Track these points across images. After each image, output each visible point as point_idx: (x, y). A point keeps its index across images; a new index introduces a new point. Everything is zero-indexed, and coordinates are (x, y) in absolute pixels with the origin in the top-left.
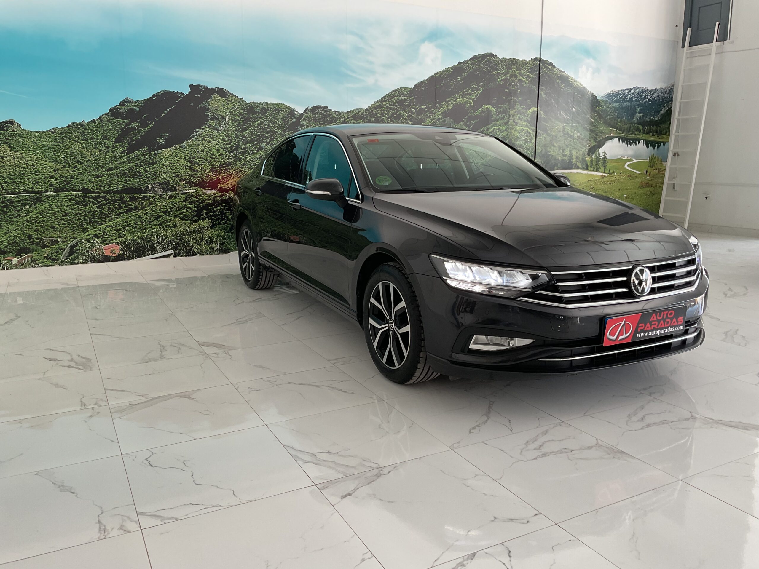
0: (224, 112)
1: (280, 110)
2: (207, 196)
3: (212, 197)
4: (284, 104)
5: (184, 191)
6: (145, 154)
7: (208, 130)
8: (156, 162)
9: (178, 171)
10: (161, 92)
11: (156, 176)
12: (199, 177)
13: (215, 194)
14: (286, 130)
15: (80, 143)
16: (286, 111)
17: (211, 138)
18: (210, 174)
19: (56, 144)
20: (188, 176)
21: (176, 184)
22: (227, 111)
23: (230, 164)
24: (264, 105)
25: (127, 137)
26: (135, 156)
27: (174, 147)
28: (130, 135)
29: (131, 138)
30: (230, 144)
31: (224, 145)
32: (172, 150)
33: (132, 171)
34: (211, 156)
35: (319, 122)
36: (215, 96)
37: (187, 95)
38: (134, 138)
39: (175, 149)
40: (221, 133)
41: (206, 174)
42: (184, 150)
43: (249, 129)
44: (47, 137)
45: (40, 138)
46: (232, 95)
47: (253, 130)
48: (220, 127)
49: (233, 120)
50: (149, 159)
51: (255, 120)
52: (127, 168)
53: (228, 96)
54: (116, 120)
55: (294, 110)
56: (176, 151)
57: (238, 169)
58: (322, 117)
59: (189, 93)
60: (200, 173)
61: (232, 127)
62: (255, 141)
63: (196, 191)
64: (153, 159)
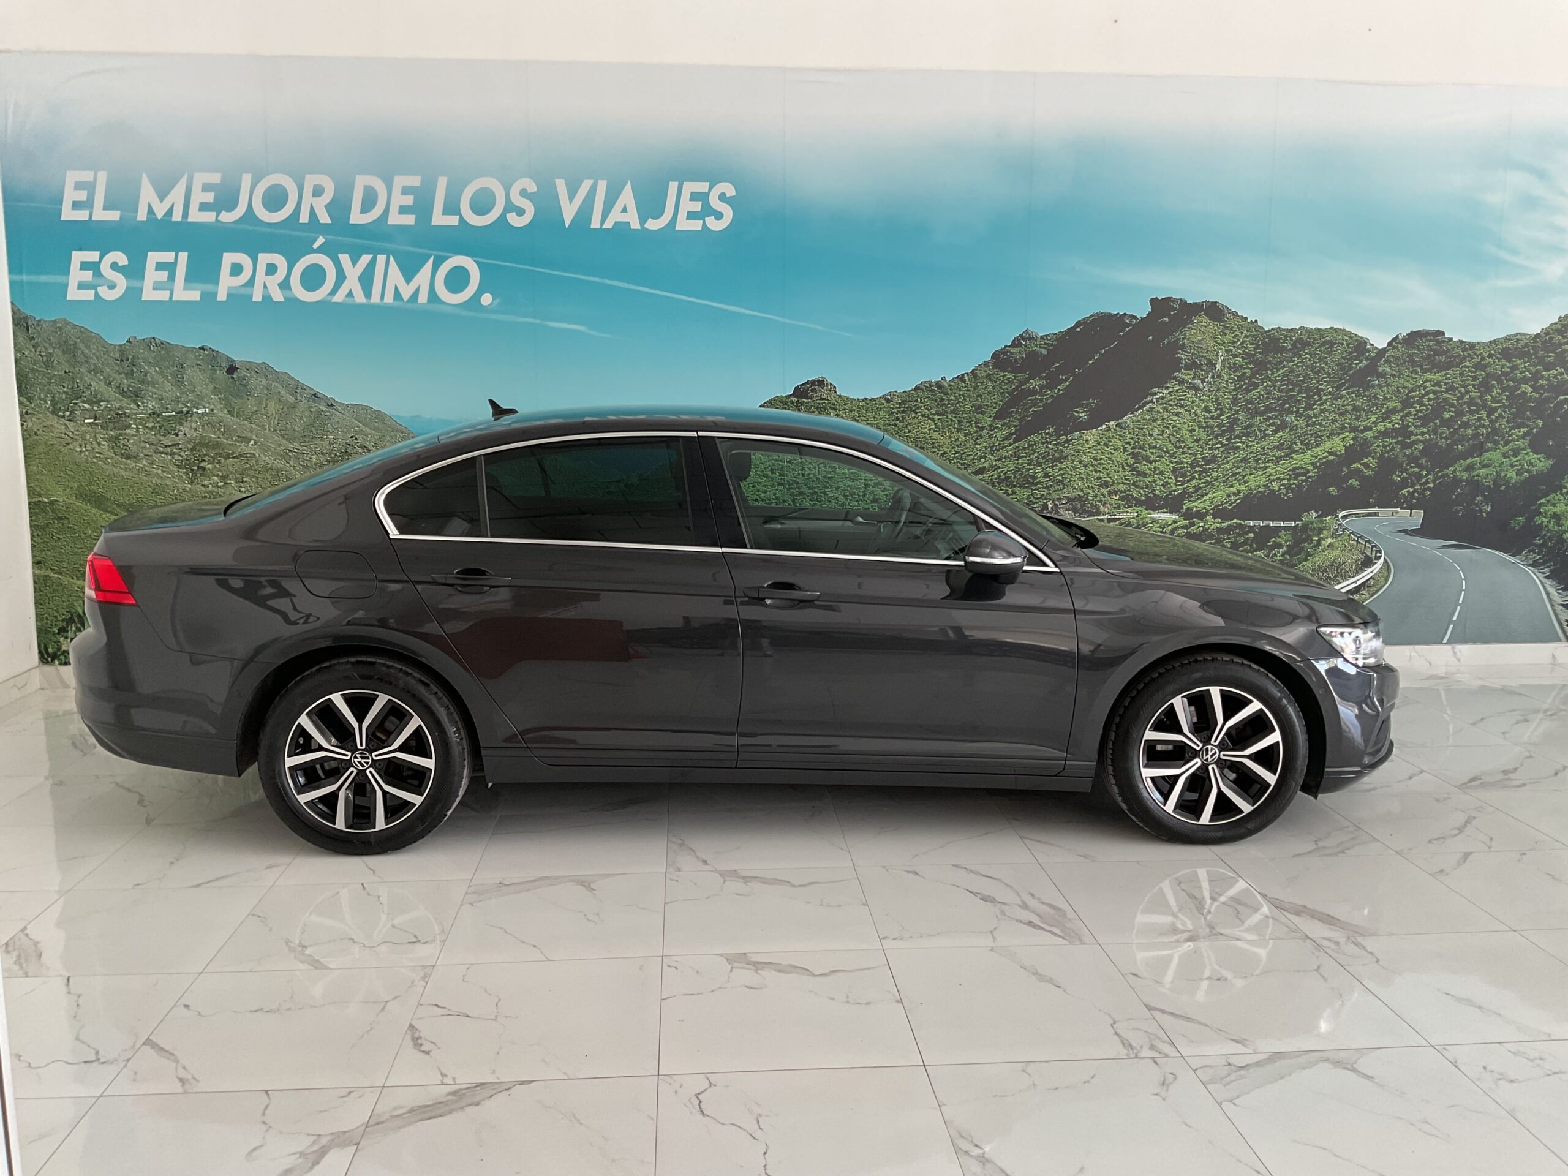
0: (1215, 350)
1: (1336, 344)
2: (1160, 527)
3: (1170, 528)
4: (1344, 330)
5: (1115, 515)
6: (1048, 440)
7: (1177, 391)
8: (1067, 456)
9: (1108, 475)
10: (1092, 316)
11: (1064, 485)
12: (1147, 487)
13: (1177, 522)
14: (1344, 384)
15: (934, 421)
16: (1348, 345)
17: (1182, 406)
18: (1170, 480)
19: (893, 422)
20: (1126, 484)
21: (1100, 501)
22: (1221, 349)
23: (1213, 459)
24: (1301, 334)
25: (1018, 409)
26: (1029, 445)
27: (1104, 426)
28: (1025, 404)
29: (1027, 410)
30: (1218, 417)
31: (1207, 421)
32: (1101, 432)
33: (1021, 474)
34: (1178, 444)
35: (1421, 367)
36: (1201, 320)
37: (1143, 319)
38: (1031, 410)
39: (1107, 431)
40: (1203, 395)
41: (1163, 480)
42: (1124, 431)
43: (1262, 385)
44: (877, 408)
45: (865, 412)
46: (1235, 314)
47: (1271, 387)
48: (1202, 383)
49: (1230, 368)
50: (1055, 451)
51: (1278, 365)
52: (1011, 469)
53: (1227, 318)
54: (1002, 374)
55: (1366, 343)
56: (1109, 434)
57: (1231, 469)
58: (1429, 355)
59: (1148, 315)
60: (1149, 479)
61: (1227, 381)
62: (1274, 410)
63: (1137, 516)
64: (1062, 451)
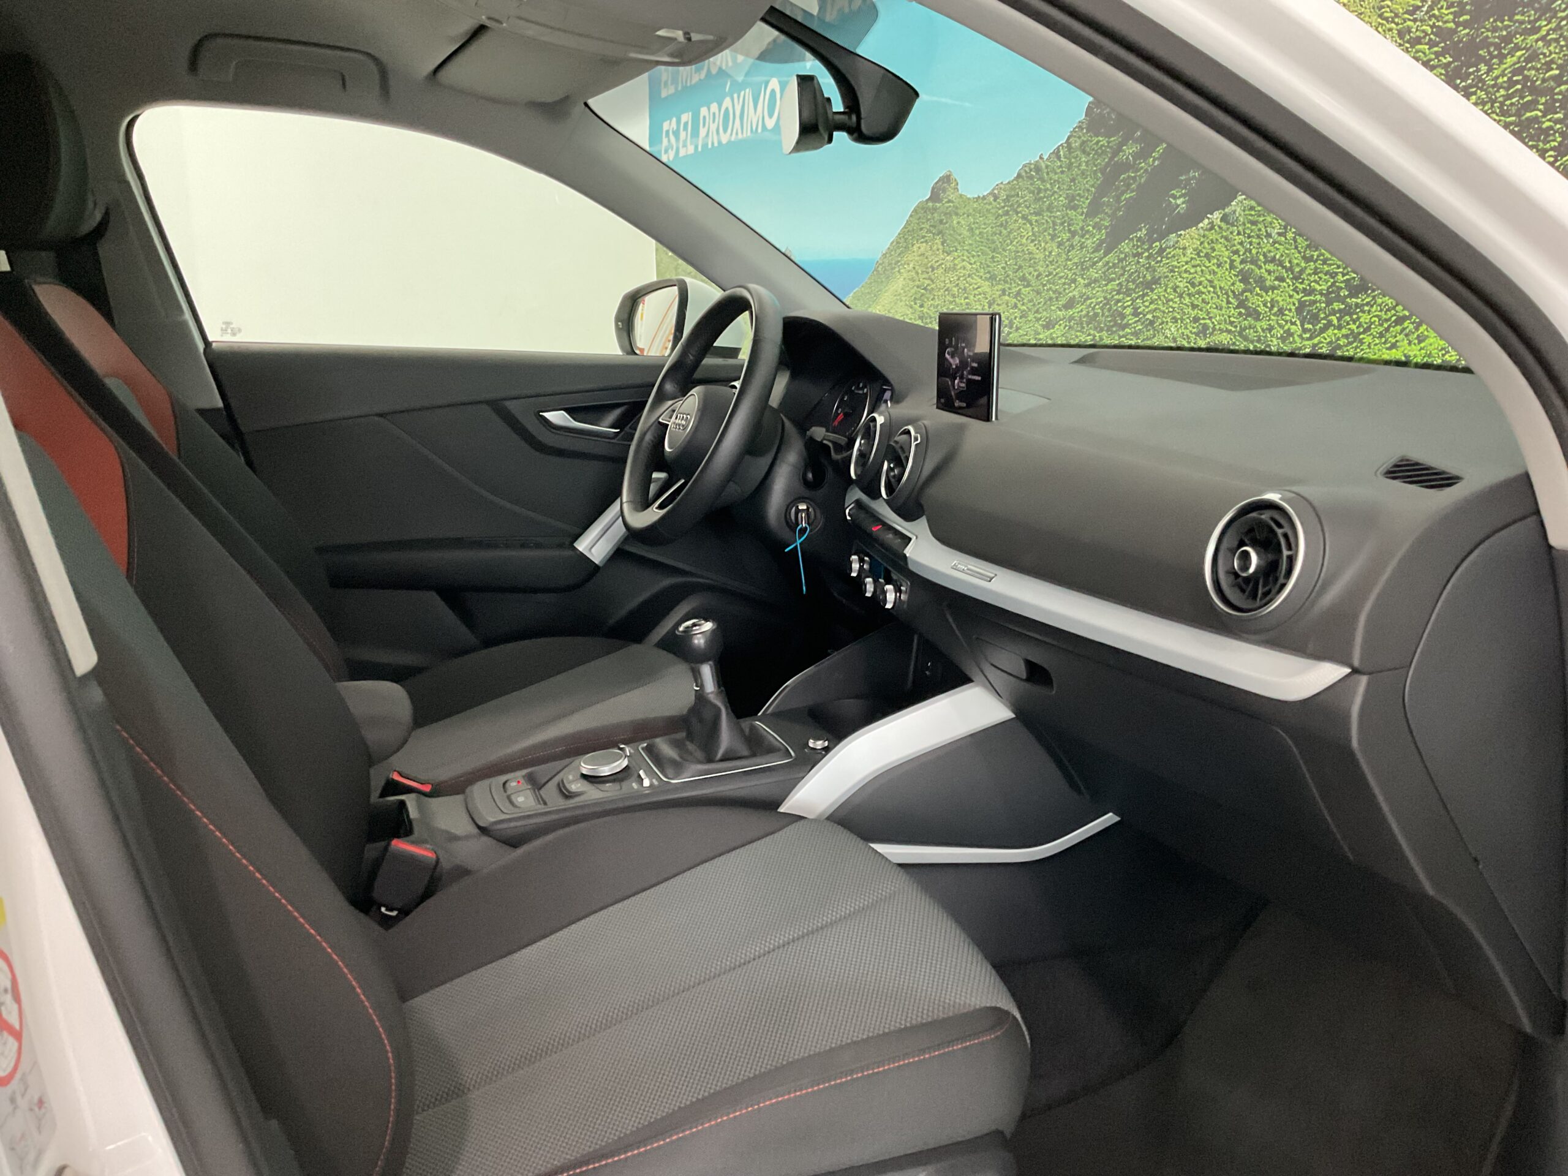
6: (1141, 250)
20: (1229, 332)
25: (1111, 194)
26: (1120, 259)
27: (1206, 221)
28: (1117, 189)
29: (1118, 199)
32: (1202, 233)
33: (1110, 310)
34: (1308, 251)
38: (1123, 198)
39: (1212, 230)
41: (1284, 328)
42: (1232, 229)
44: (985, 210)
45: (977, 216)
50: (1147, 269)
56: (1212, 235)
60: (1264, 324)
64: (1155, 271)
